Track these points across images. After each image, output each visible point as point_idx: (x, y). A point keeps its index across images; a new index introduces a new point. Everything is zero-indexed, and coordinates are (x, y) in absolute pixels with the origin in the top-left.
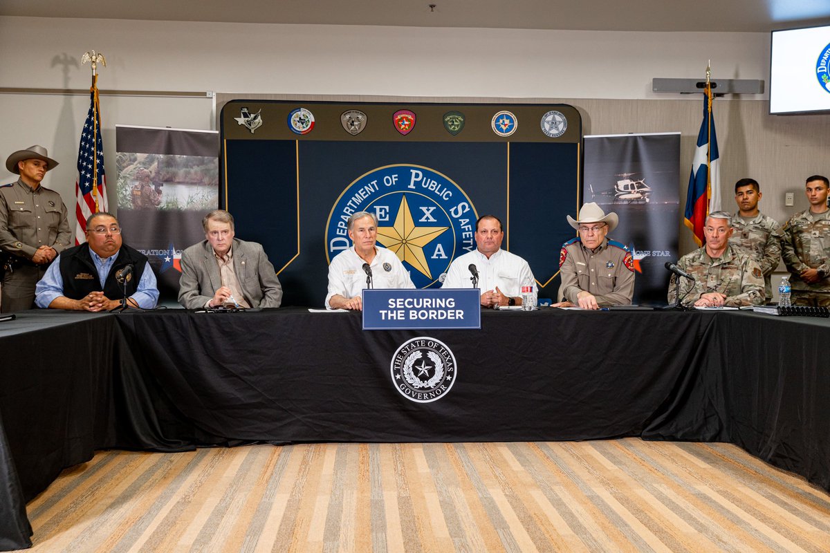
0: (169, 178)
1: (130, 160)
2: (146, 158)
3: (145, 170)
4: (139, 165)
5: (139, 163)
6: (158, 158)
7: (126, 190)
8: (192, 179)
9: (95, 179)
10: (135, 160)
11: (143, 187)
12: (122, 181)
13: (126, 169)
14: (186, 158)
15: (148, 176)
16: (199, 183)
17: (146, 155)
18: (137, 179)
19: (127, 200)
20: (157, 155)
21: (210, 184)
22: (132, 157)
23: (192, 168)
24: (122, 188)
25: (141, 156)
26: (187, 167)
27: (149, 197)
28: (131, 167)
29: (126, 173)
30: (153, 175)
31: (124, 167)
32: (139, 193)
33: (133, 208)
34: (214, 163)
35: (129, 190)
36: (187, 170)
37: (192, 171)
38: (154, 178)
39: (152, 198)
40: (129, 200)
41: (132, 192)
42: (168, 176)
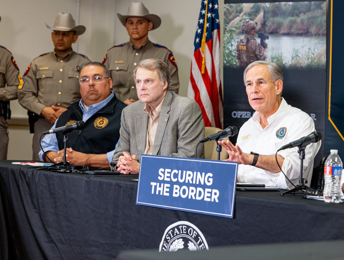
0: (274, 29)
1: (237, 12)
2: (252, 8)
3: (251, 22)
4: (245, 17)
5: (245, 14)
6: (264, 8)
7: (232, 45)
8: (298, 30)
9: (205, 34)
10: (241, 11)
11: (248, 41)
12: (228, 35)
13: (232, 22)
14: (293, 6)
15: (253, 28)
16: (305, 33)
17: (251, 5)
18: (243, 32)
19: (232, 55)
20: (263, 4)
21: (317, 35)
22: (238, 9)
23: (298, 15)
24: (228, 43)
25: (247, 7)
26: (293, 16)
27: (254, 52)
28: (237, 19)
29: (232, 27)
30: (258, 27)
31: (231, 20)
32: (244, 48)
33: (238, 64)
34: (321, 9)
35: (235, 44)
36: (293, 18)
37: (299, 20)
38: (260, 30)
39: (257, 53)
40: (234, 56)
41: (238, 47)
42: (273, 27)
